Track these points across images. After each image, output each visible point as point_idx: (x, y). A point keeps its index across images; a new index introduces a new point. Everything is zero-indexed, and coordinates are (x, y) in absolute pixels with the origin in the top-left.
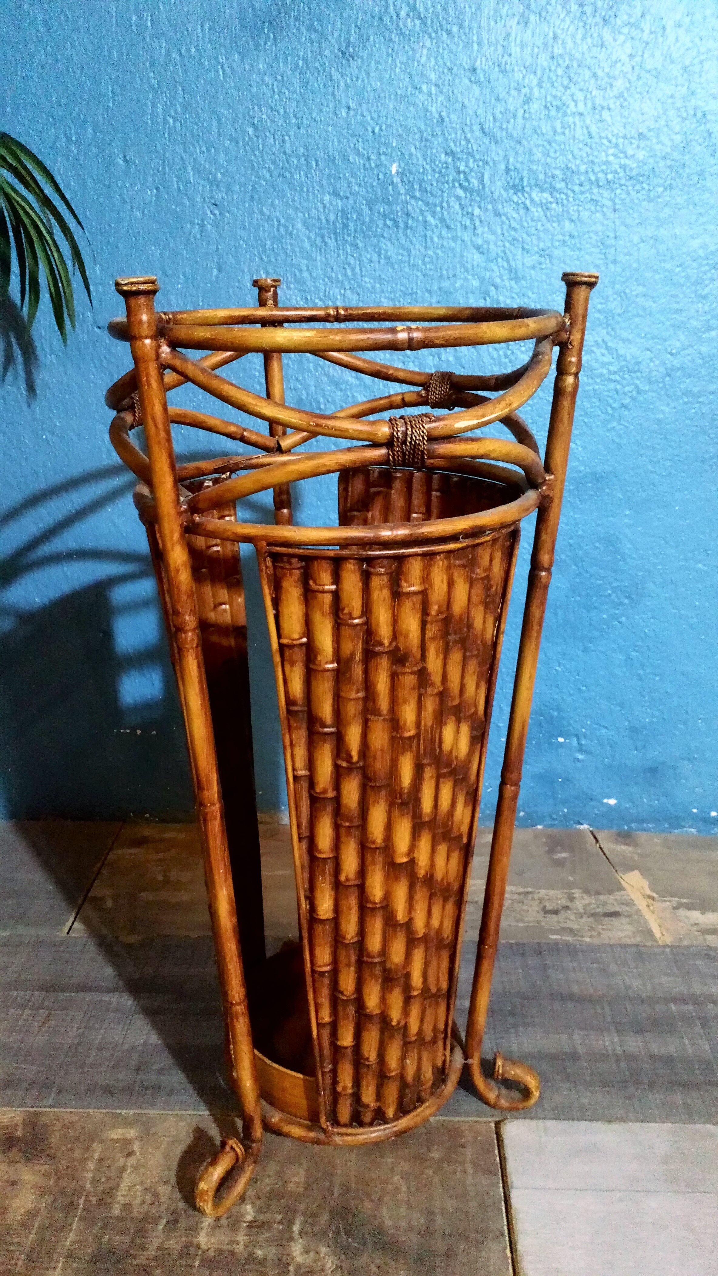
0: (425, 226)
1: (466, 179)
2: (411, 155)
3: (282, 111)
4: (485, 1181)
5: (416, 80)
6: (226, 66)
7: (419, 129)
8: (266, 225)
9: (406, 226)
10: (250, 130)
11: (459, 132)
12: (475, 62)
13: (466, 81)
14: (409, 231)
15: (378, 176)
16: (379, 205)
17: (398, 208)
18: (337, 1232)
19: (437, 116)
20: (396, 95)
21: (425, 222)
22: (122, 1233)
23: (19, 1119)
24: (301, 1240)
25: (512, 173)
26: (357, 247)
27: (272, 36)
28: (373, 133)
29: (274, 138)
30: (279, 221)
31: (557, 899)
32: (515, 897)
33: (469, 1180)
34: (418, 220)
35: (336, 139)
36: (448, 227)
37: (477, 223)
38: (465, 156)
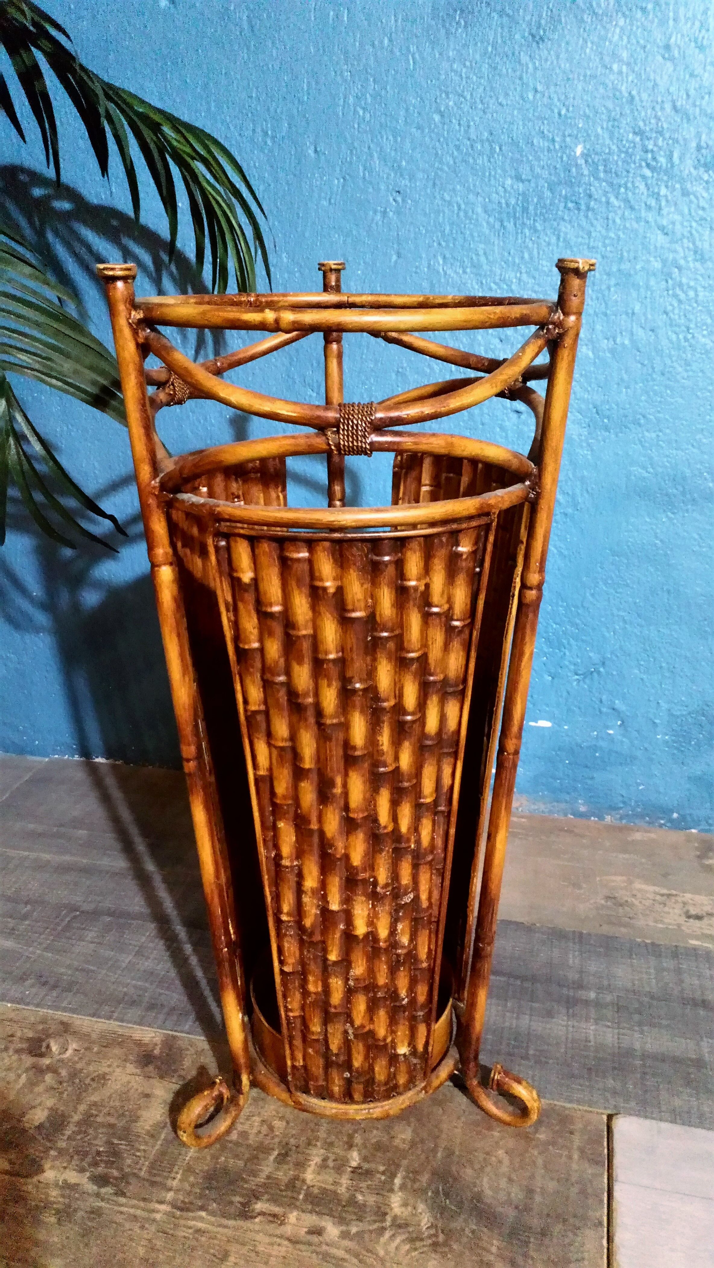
0: (607, 208)
1: (654, 159)
2: (597, 136)
3: (468, 97)
4: (590, 1170)
5: (607, 59)
6: (417, 56)
7: (606, 108)
8: (446, 211)
9: (588, 208)
10: (437, 118)
11: (649, 111)
12: (670, 38)
13: (660, 58)
14: (590, 214)
15: (562, 158)
16: (561, 187)
17: (581, 190)
18: (436, 1193)
19: (626, 95)
20: (585, 76)
21: (608, 203)
22: (236, 1156)
23: (158, 1040)
24: (400, 1194)
25: (704, 151)
26: (536, 231)
27: (463, 23)
28: (560, 114)
29: (459, 124)
30: (459, 208)
31: (702, 905)
32: (658, 898)
33: (575, 1166)
34: (600, 202)
35: (521, 123)
36: (632, 208)
37: (663, 203)
38: (654, 135)
